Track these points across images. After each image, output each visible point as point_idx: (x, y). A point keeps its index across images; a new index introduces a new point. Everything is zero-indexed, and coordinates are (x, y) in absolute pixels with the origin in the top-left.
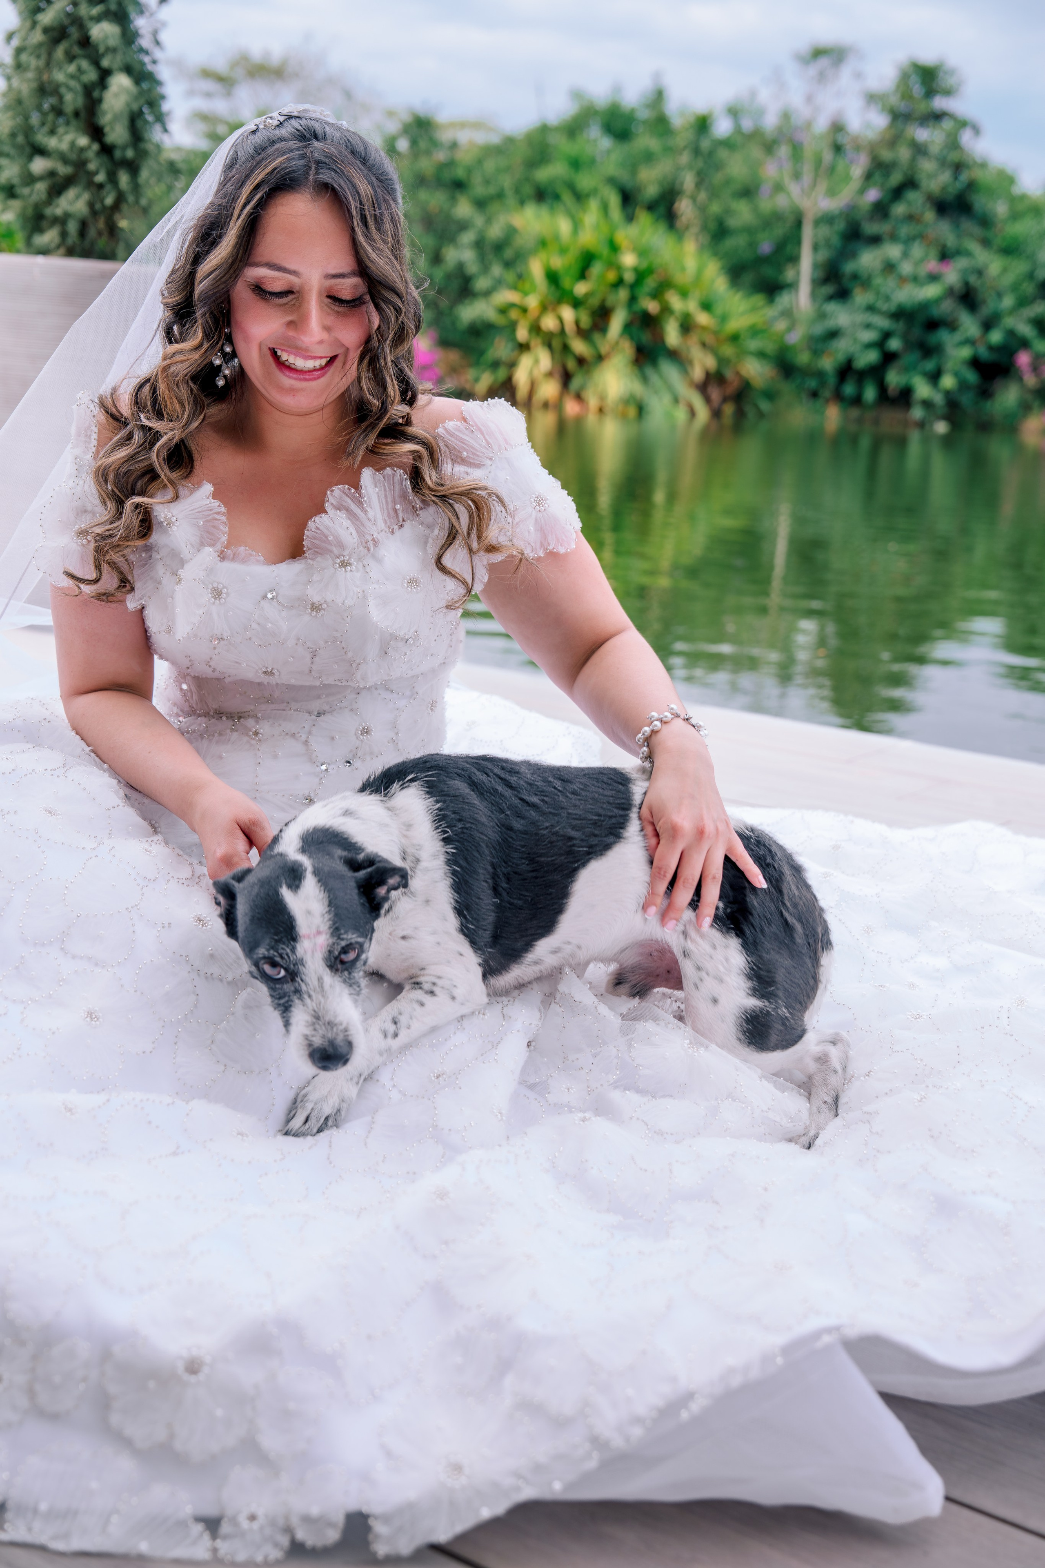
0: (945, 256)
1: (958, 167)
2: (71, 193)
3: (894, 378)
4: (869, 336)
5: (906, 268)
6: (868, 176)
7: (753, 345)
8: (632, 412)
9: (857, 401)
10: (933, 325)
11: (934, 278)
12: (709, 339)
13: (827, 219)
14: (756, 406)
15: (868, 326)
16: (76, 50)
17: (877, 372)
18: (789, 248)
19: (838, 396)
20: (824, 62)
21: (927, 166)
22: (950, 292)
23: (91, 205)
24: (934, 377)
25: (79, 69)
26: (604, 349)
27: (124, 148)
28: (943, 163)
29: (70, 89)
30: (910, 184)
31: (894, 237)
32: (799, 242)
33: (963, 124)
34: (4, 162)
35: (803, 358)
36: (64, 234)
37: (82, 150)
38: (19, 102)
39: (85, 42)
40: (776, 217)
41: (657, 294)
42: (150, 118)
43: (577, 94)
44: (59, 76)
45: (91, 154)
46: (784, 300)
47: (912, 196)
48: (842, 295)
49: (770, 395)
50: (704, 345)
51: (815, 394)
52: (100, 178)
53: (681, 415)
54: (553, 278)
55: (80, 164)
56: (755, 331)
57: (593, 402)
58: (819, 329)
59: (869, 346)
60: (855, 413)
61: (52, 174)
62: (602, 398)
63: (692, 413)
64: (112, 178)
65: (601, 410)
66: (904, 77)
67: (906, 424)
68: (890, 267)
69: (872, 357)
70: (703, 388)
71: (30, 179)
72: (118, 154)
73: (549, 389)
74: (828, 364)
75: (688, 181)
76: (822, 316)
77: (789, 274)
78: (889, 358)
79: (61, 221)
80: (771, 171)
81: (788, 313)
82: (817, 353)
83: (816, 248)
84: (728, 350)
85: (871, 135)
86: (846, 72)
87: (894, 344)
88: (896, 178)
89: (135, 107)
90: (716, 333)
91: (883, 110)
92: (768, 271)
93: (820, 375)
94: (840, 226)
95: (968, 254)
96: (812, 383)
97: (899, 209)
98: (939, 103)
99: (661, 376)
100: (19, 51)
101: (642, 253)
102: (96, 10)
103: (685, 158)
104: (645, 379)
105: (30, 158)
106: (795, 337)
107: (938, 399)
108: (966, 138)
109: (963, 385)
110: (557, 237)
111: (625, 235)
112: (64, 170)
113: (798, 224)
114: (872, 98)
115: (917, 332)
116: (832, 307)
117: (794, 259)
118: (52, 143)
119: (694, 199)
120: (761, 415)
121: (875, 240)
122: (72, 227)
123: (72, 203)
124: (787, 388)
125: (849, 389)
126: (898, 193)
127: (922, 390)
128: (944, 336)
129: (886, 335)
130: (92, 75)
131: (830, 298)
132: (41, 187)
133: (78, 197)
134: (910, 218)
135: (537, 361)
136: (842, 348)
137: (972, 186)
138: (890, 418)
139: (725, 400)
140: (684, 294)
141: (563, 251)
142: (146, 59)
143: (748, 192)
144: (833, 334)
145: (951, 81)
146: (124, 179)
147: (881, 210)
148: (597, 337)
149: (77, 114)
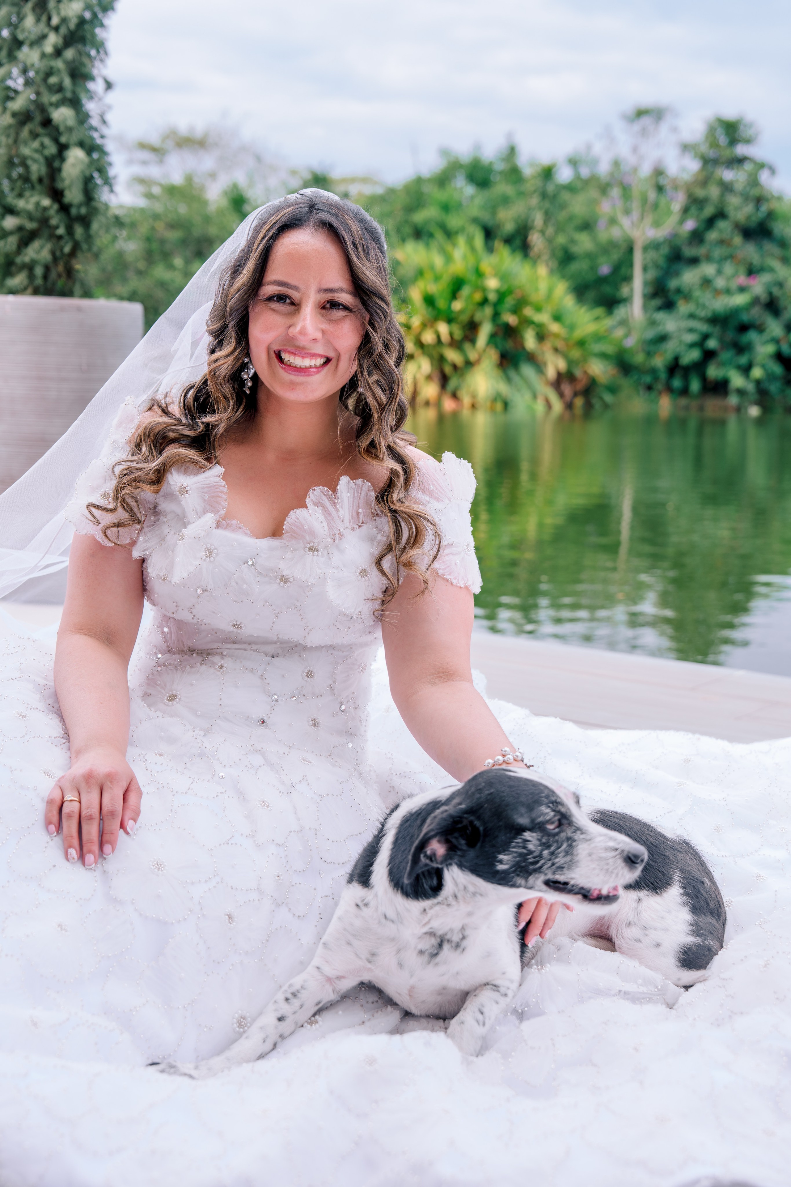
0: (751, 272)
1: (759, 201)
2: (37, 244)
3: (713, 372)
4: (690, 338)
5: (720, 283)
6: (686, 210)
7: (598, 348)
8: (499, 406)
9: (685, 391)
10: (744, 328)
11: (742, 289)
12: (560, 344)
13: (653, 246)
14: (601, 399)
15: (691, 330)
16: (39, 129)
17: (700, 367)
18: (623, 271)
19: (669, 389)
20: (646, 121)
21: (734, 201)
22: (756, 301)
23: (53, 253)
24: (746, 370)
25: (42, 146)
26: (472, 356)
27: (80, 205)
28: (746, 197)
29: (35, 161)
30: (721, 215)
31: (709, 258)
32: (631, 265)
33: (761, 166)
35: (639, 358)
36: (31, 277)
37: (45, 209)
39: (47, 123)
40: (611, 245)
41: (516, 310)
42: (99, 182)
43: (444, 152)
44: (25, 151)
45: (52, 212)
46: (621, 312)
47: (722, 224)
48: (669, 306)
49: (613, 389)
50: (556, 350)
51: (649, 388)
53: (540, 407)
54: (429, 301)
55: (44, 221)
56: (598, 338)
57: (466, 400)
58: (650, 334)
59: (692, 345)
60: (683, 401)
61: (21, 229)
62: (474, 396)
63: (549, 405)
64: (70, 231)
65: (473, 406)
66: (711, 131)
67: (726, 409)
68: (706, 282)
69: (695, 355)
70: (557, 384)
72: (74, 211)
73: (430, 390)
74: (659, 362)
75: (538, 220)
76: (653, 323)
77: (625, 291)
78: (709, 355)
79: (29, 267)
80: (605, 208)
81: (624, 323)
82: (649, 354)
83: (645, 269)
84: (576, 354)
85: (686, 177)
86: (664, 128)
87: (712, 344)
88: (709, 211)
89: (87, 173)
90: (566, 340)
91: (695, 157)
92: (607, 289)
93: (653, 371)
94: (665, 250)
95: (771, 270)
96: (648, 379)
97: (712, 236)
98: (741, 150)
99: (522, 377)
101: (503, 277)
102: (55, 99)
103: (535, 201)
104: (509, 380)
106: (631, 342)
107: (750, 387)
108: (764, 177)
109: (771, 376)
110: (432, 267)
111: (487, 263)
112: (30, 225)
113: (630, 250)
114: (686, 148)
115: (731, 335)
116: (660, 316)
117: (628, 279)
118: (20, 204)
119: (542, 232)
120: (606, 406)
121: (694, 261)
122: (38, 271)
123: (37, 252)
124: (626, 383)
125: (677, 383)
126: (710, 222)
127: (737, 381)
128: (752, 336)
129: (706, 337)
130: (52, 149)
131: (659, 309)
132: (12, 240)
133: (42, 247)
134: (722, 242)
135: (419, 367)
136: (670, 348)
137: (771, 215)
138: (712, 404)
139: (575, 394)
140: (538, 309)
141: (437, 278)
142: (96, 135)
143: (587, 226)
144: (663, 338)
145: (750, 132)
146: (79, 231)
147: (697, 237)
148: (467, 346)
149: (40, 180)
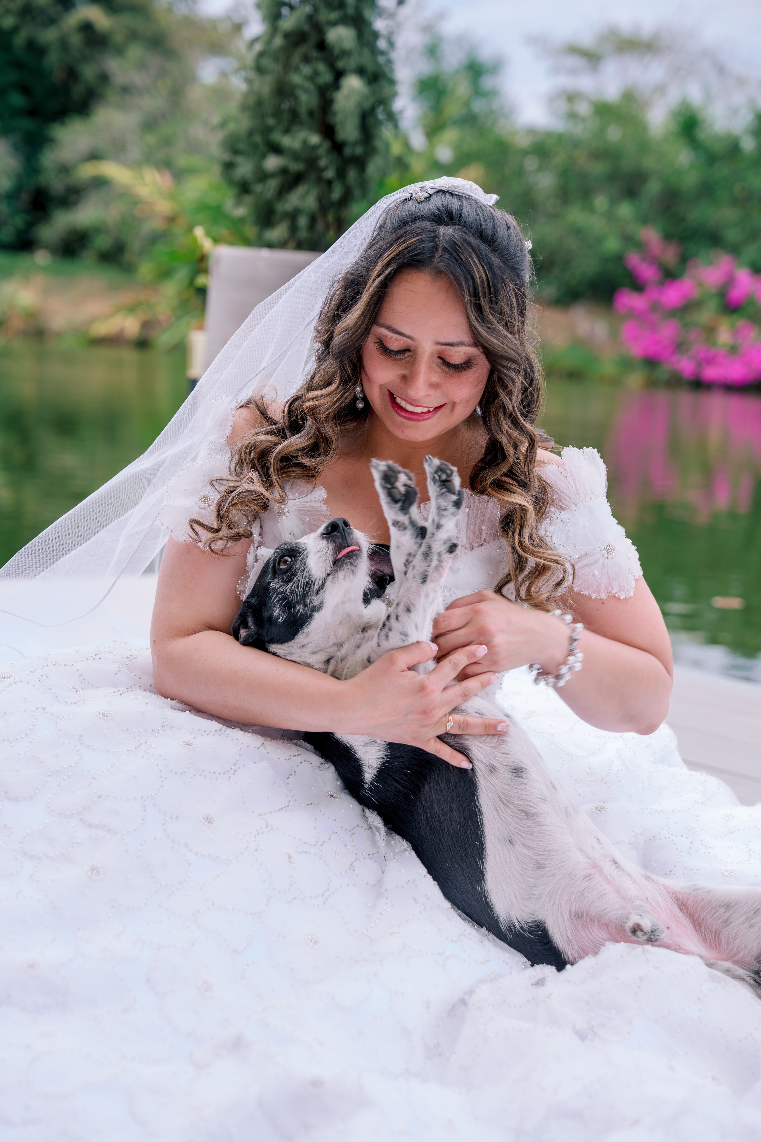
2: (301, 189)
16: (315, 54)
23: (320, 200)
25: (316, 73)
27: (355, 144)
29: (305, 90)
34: (240, 160)
36: (294, 228)
37: (315, 148)
38: (259, 103)
39: (322, 46)
42: (381, 115)
44: (296, 79)
45: (322, 151)
52: (330, 174)
55: (311, 163)
61: (284, 171)
64: (341, 174)
71: (263, 176)
72: (348, 151)
79: (293, 216)
89: (367, 105)
100: (261, 55)
102: (334, 16)
105: (263, 156)
112: (295, 167)
118: (286, 141)
122: (303, 221)
123: (303, 197)
130: (326, 77)
132: (273, 184)
133: (307, 193)
142: (381, 59)
146: (352, 174)
149: (311, 114)
